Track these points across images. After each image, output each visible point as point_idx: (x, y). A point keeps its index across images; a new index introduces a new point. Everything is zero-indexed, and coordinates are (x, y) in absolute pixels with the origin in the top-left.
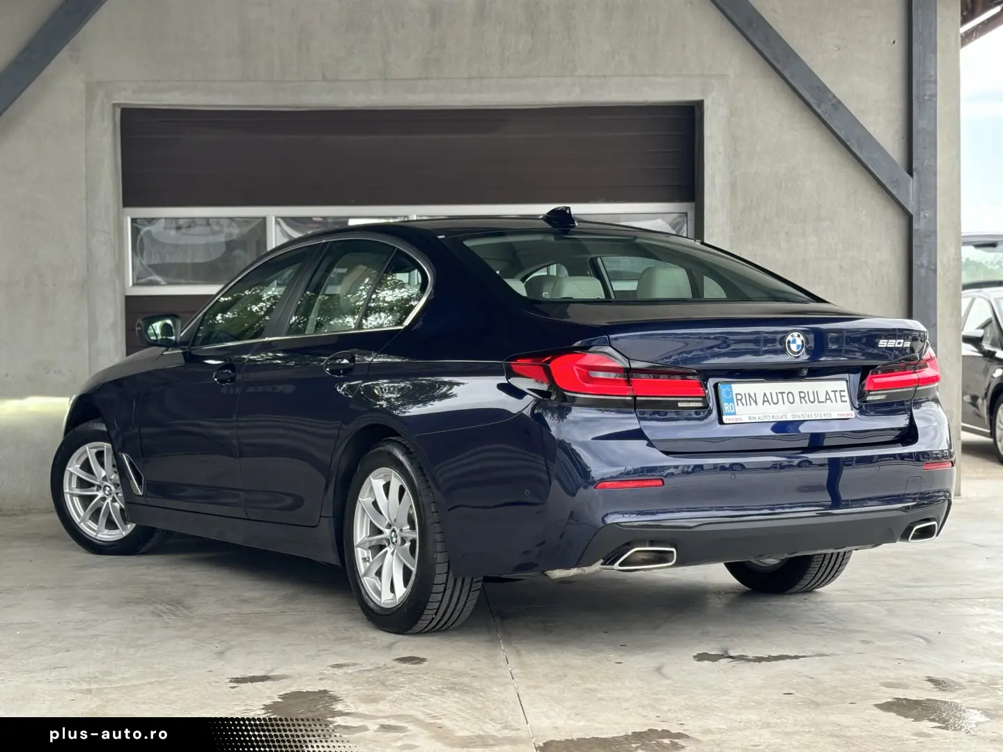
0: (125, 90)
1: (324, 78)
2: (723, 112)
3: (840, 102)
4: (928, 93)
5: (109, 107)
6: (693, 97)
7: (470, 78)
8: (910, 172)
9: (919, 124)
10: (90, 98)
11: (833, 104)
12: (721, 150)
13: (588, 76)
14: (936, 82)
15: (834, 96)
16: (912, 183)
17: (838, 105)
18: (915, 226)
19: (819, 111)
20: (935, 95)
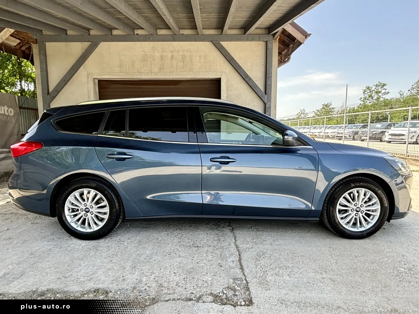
0: (95, 75)
1: (138, 72)
2: (225, 80)
5: (92, 78)
6: (219, 77)
7: (170, 72)
8: (266, 94)
9: (268, 83)
10: (88, 77)
12: (225, 89)
13: (196, 72)
14: (272, 74)
15: (249, 77)
16: (266, 96)
17: (250, 79)
18: (266, 106)
19: (246, 80)
20: (271, 77)
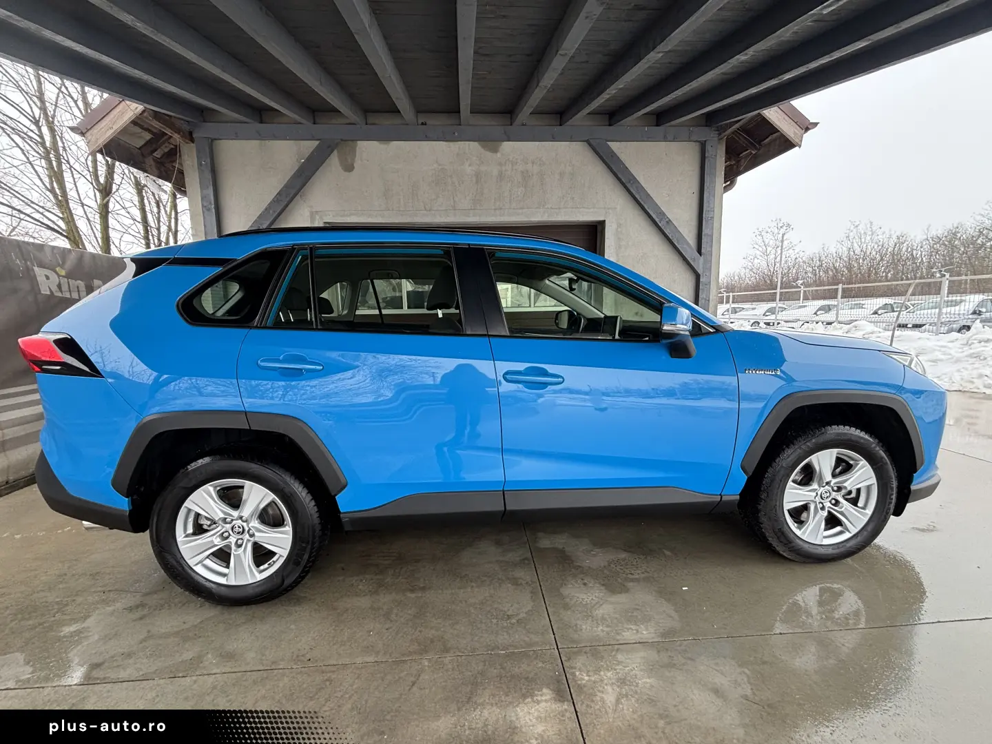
0: (328, 215)
2: (615, 226)
3: (670, 220)
4: (711, 216)
5: (322, 223)
6: (601, 218)
8: (701, 255)
9: (705, 231)
11: (667, 222)
12: (613, 244)
13: (551, 208)
14: (714, 211)
16: (702, 258)
17: (669, 222)
18: (701, 280)
19: (660, 225)
